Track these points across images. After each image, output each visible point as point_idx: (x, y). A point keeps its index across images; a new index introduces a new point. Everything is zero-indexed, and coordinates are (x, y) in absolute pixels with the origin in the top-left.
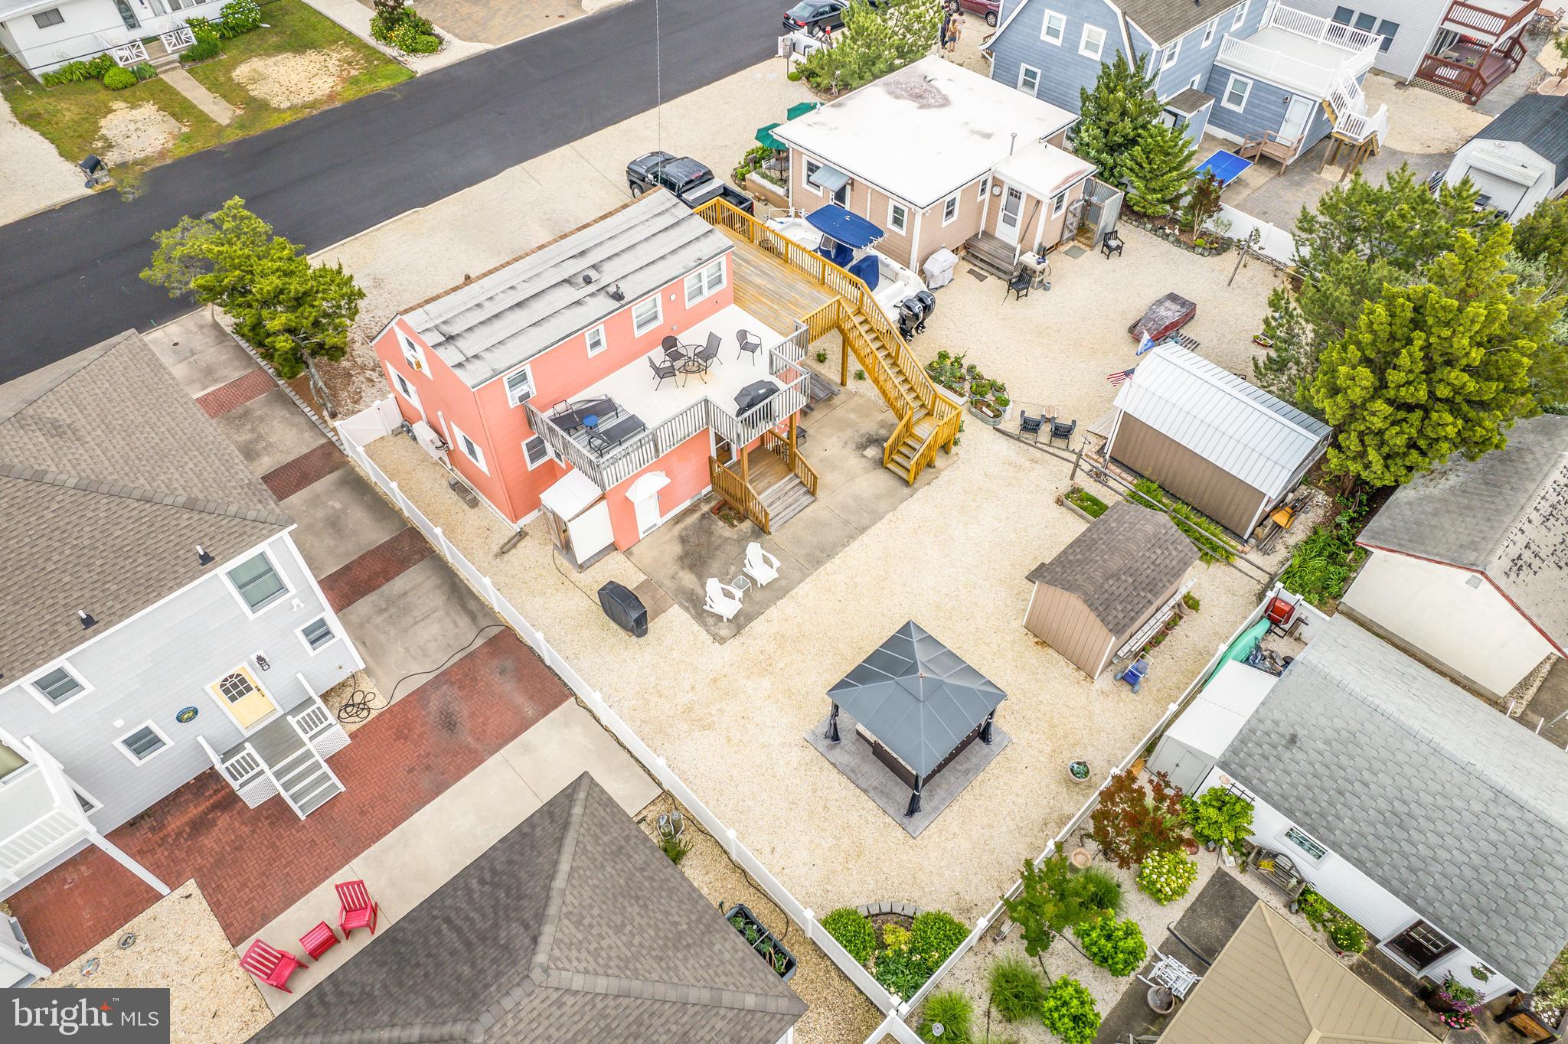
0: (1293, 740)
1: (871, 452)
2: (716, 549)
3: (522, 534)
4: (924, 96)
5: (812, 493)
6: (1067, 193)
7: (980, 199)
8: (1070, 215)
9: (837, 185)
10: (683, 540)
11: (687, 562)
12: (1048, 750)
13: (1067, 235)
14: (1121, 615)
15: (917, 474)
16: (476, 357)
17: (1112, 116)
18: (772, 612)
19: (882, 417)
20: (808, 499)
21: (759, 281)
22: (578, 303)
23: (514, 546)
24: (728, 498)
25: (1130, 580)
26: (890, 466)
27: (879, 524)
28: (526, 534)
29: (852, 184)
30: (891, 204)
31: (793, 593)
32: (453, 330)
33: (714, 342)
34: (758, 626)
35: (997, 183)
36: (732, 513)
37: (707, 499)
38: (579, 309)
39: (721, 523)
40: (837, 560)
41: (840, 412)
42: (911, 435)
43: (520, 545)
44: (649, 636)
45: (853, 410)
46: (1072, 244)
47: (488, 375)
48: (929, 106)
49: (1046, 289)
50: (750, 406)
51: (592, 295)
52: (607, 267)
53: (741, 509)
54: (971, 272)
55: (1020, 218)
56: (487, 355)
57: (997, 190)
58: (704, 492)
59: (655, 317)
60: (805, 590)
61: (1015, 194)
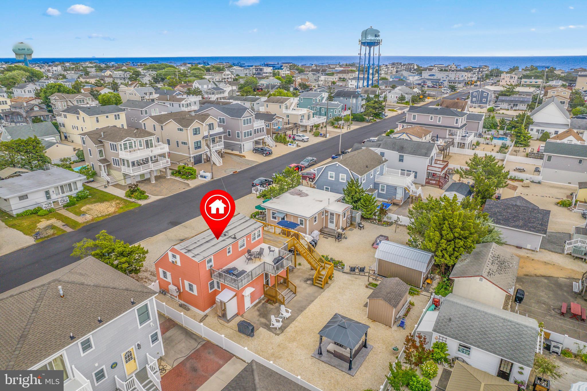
0: (450, 319)
1: (309, 282)
2: (270, 311)
3: (206, 316)
4: (300, 194)
5: (295, 293)
6: (346, 212)
7: (322, 217)
8: (348, 219)
9: (282, 216)
10: (259, 310)
11: (261, 316)
12: (385, 347)
13: (348, 225)
14: (394, 303)
15: (324, 285)
16: (198, 254)
17: (353, 193)
18: (292, 325)
19: (309, 273)
20: (294, 295)
21: (268, 238)
22: (224, 240)
23: (204, 319)
24: (270, 298)
25: (394, 294)
26: (316, 284)
27: (317, 299)
28: (208, 315)
29: (287, 216)
30: (299, 219)
31: (296, 319)
32: (190, 248)
33: (262, 250)
34: (288, 329)
35: (327, 212)
36: (272, 302)
37: (263, 299)
38: (224, 242)
39: (269, 305)
40: (307, 310)
41: (296, 274)
42: (320, 274)
43: (206, 319)
44: (255, 336)
45: (300, 273)
46: (349, 228)
47: (202, 259)
48: (303, 196)
49: (346, 238)
50: (277, 263)
51: (227, 238)
52: (229, 232)
53: (275, 300)
54: (323, 237)
55: (334, 221)
56: (201, 254)
57: (327, 214)
58: (262, 297)
59: (244, 245)
60: (299, 318)
61: (332, 214)
